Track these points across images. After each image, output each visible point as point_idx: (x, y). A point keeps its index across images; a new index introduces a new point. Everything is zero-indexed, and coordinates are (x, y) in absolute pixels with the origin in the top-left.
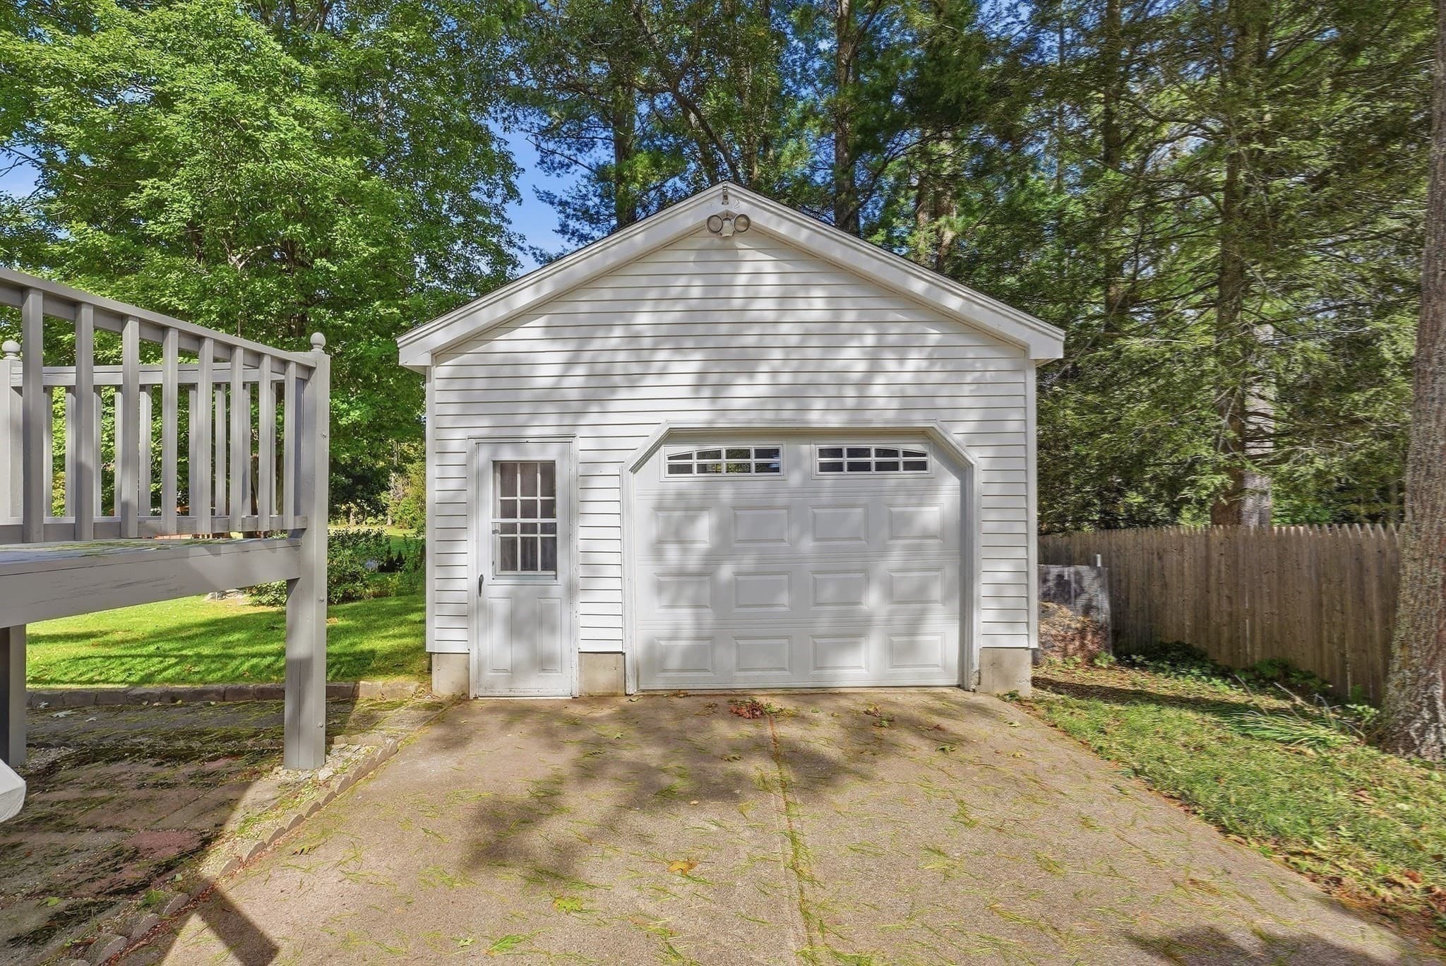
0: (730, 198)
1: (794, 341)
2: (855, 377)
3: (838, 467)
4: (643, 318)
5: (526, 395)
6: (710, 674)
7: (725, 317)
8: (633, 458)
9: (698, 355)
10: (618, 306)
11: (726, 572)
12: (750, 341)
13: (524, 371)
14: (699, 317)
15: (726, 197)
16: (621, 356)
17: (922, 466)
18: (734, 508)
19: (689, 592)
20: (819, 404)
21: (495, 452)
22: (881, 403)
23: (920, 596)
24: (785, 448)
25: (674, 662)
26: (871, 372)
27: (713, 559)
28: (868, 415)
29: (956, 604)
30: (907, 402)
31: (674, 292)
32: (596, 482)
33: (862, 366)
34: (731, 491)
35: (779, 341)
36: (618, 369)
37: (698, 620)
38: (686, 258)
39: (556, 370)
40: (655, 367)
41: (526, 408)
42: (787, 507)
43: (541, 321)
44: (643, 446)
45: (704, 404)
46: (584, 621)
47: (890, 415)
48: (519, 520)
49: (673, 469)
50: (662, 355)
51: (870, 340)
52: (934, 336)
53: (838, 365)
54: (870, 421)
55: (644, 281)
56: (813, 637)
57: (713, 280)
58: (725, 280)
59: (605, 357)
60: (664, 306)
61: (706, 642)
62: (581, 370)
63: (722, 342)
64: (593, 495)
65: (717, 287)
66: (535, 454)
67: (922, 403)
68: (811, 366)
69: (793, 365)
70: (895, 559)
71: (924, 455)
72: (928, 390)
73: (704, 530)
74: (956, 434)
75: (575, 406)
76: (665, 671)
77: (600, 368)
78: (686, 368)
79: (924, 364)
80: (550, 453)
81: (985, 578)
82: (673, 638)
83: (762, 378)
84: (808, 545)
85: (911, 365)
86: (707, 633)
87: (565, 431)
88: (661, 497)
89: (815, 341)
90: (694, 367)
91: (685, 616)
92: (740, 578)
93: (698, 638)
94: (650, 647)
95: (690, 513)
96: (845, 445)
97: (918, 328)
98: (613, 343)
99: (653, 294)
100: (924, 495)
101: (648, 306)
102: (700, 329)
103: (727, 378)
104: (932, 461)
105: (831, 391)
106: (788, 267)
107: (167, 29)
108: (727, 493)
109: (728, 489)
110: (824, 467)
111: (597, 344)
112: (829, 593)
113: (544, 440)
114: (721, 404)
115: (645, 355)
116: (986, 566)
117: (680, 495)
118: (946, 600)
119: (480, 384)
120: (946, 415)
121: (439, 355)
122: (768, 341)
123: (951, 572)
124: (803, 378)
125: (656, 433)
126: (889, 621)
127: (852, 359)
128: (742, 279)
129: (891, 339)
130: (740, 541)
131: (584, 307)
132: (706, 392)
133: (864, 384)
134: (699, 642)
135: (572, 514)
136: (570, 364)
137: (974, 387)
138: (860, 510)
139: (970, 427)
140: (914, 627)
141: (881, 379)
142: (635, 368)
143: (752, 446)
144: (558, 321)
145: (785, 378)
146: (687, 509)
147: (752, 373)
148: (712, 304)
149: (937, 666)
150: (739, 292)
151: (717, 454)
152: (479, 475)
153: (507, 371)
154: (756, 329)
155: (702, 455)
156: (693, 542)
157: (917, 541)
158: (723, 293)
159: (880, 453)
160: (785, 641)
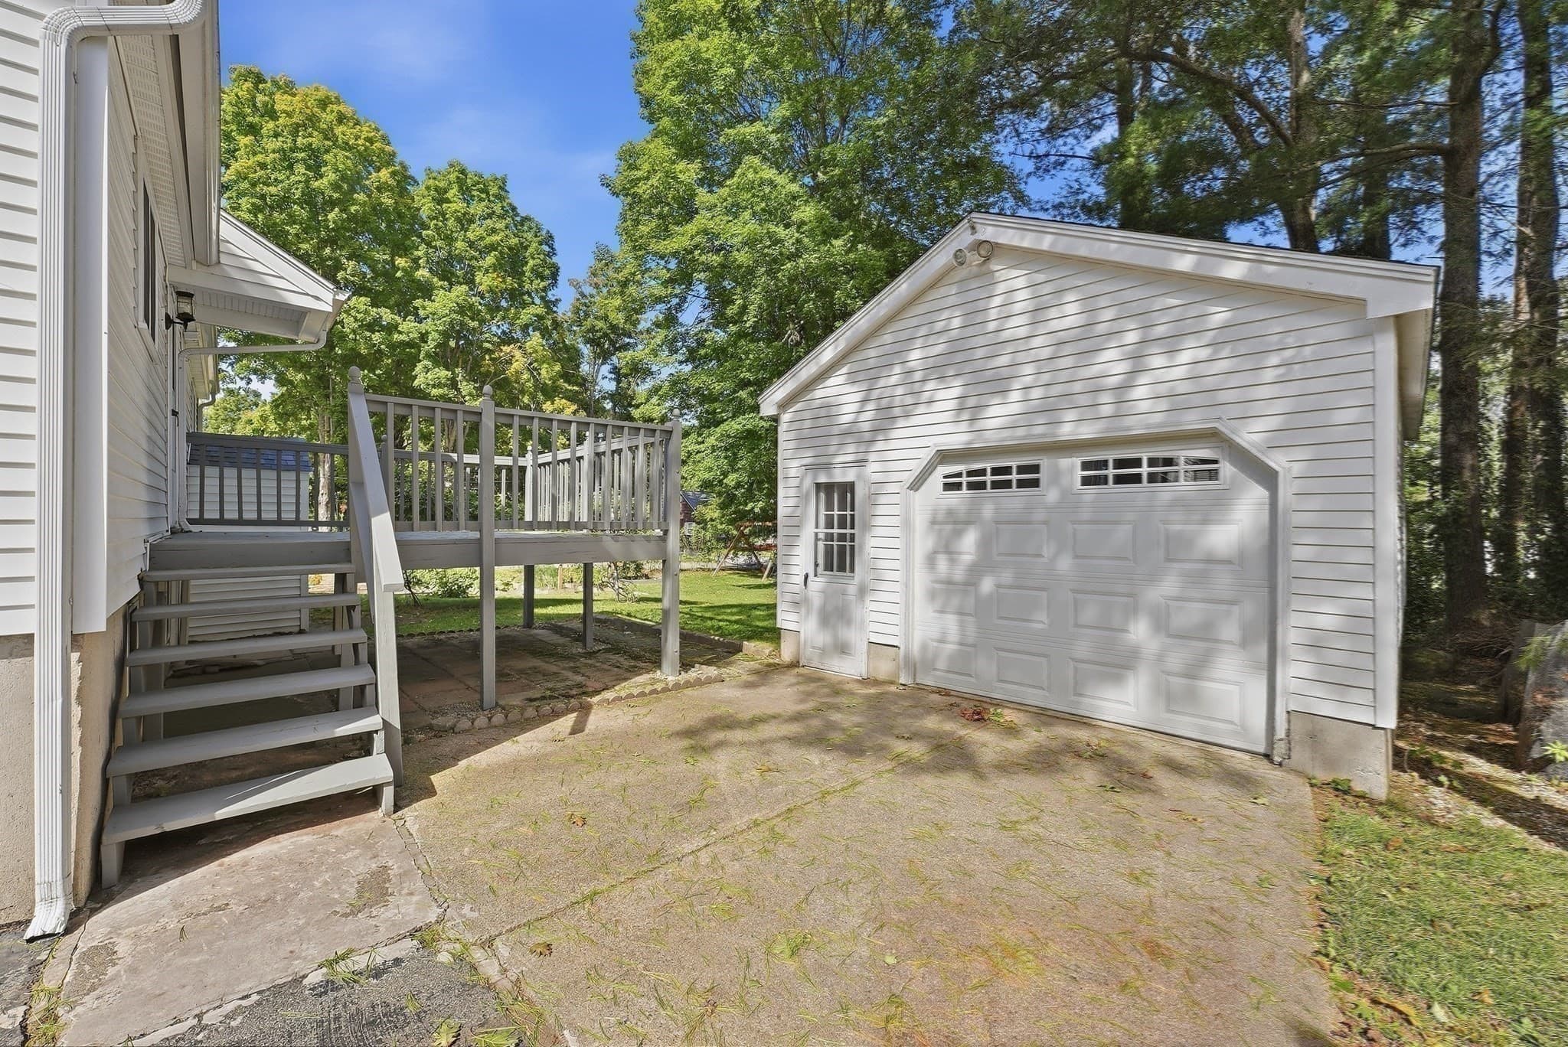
0: (978, 227)
1: (1046, 353)
2: (1113, 381)
3: (1102, 480)
4: (915, 354)
5: (835, 430)
6: (973, 680)
7: (981, 341)
8: (909, 478)
9: (958, 382)
10: (897, 347)
11: (987, 585)
12: (1003, 360)
13: (834, 411)
14: (959, 345)
15: (973, 228)
16: (900, 391)
17: (1213, 475)
18: (997, 523)
19: (955, 601)
20: (1071, 415)
21: (815, 476)
22: (1144, 406)
23: (1204, 635)
24: (1044, 462)
25: (941, 664)
26: (1134, 373)
27: (976, 571)
28: (1129, 421)
29: (1263, 650)
30: (1176, 402)
31: (939, 326)
32: (882, 499)
33: (1123, 367)
34: (992, 507)
35: (1032, 355)
36: (897, 401)
37: (962, 626)
38: (949, 292)
39: (854, 408)
40: (925, 396)
41: (835, 440)
42: (1045, 523)
43: (844, 370)
44: (917, 467)
45: (964, 426)
46: (874, 616)
47: (1157, 418)
48: (836, 531)
49: (948, 487)
50: (930, 385)
51: (1132, 337)
52: (1219, 315)
53: (1094, 370)
54: (1129, 429)
55: (915, 322)
56: (1073, 659)
57: (970, 308)
58: (981, 305)
59: (888, 392)
60: (932, 340)
61: (968, 650)
62: (871, 406)
63: (978, 365)
64: (880, 510)
65: (974, 315)
66: (839, 476)
67: (1197, 400)
68: (1063, 376)
69: (1045, 378)
70: (1169, 586)
71: (1215, 462)
72: (1209, 383)
73: (969, 542)
74: (1250, 436)
75: (867, 436)
76: (935, 669)
77: (884, 403)
78: (949, 394)
79: (1204, 353)
80: (850, 476)
81: (1295, 619)
82: (942, 641)
83: (1015, 396)
84: (1065, 564)
85: (1185, 357)
86: (971, 640)
87: (860, 456)
88: (935, 512)
89: (1068, 349)
90: (956, 392)
91: (951, 622)
92: (1001, 590)
93: (961, 644)
94: (924, 648)
95: (959, 527)
96: (1111, 456)
97: (1194, 311)
98: (893, 380)
99: (923, 331)
100: (1215, 509)
101: (919, 343)
102: (959, 357)
103: (984, 400)
104: (1226, 469)
105: (1084, 400)
106: (1040, 277)
107: (726, 200)
108: (988, 511)
109: (991, 503)
110: (1086, 481)
111: (882, 383)
112: (1090, 613)
113: (846, 465)
114: (980, 425)
115: (917, 387)
116: (1296, 603)
117: (950, 512)
118: (1245, 643)
119: (808, 424)
120: (1235, 411)
121: (783, 406)
122: (1021, 357)
123: (1251, 609)
124: (1056, 390)
125: (926, 455)
126: (1160, 658)
127: (1111, 363)
128: (997, 301)
129: (1160, 331)
130: (1000, 554)
131: (872, 353)
132: (966, 416)
133: (1126, 386)
134: (963, 648)
135: (867, 527)
136: (865, 401)
137: (1281, 370)
138: (1128, 527)
139: (1272, 423)
140: (1196, 670)
141: (1144, 379)
142: (909, 400)
143: (1013, 463)
144: (856, 367)
145: (1036, 393)
146: (955, 523)
147: (1005, 392)
148: (969, 331)
149: (1232, 723)
150: (993, 314)
151: (982, 472)
152: (807, 496)
153: (823, 412)
154: (1010, 348)
155: (970, 474)
156: (960, 553)
157: (1201, 566)
158: (979, 318)
159: (1152, 462)
160: (1043, 660)
